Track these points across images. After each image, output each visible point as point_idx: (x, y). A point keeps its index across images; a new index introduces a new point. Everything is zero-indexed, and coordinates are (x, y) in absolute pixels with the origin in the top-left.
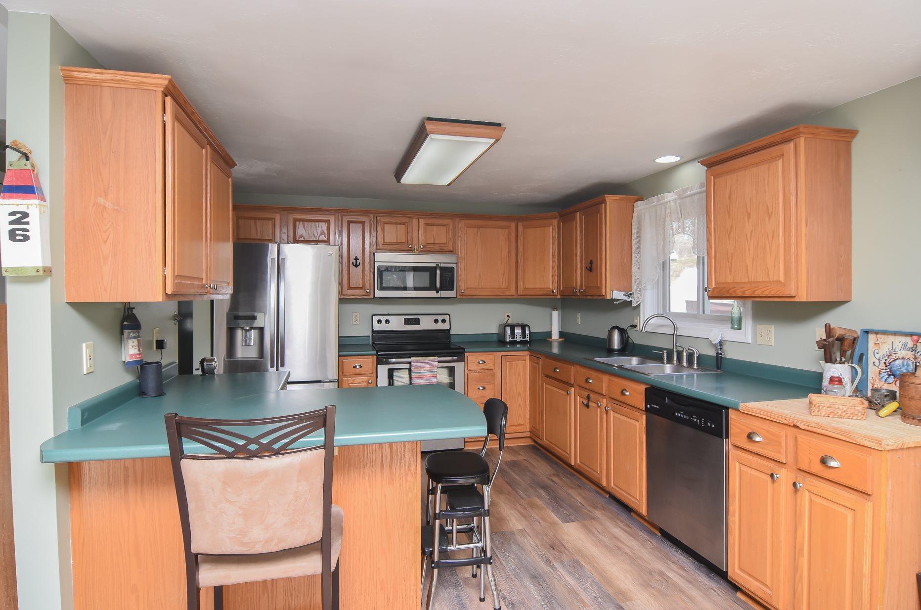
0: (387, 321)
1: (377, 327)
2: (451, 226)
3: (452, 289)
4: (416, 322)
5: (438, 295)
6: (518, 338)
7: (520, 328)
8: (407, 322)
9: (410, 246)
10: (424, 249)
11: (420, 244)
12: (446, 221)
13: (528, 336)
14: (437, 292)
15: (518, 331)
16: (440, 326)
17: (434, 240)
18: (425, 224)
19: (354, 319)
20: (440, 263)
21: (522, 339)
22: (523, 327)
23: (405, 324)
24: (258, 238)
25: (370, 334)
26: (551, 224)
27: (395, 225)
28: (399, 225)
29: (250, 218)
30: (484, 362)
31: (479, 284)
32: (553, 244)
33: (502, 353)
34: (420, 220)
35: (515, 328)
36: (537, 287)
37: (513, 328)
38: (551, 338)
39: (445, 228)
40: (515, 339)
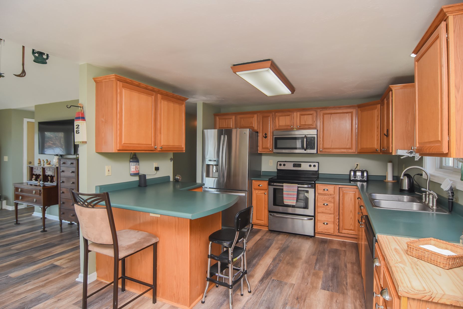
0: (284, 165)
1: (280, 168)
2: (315, 114)
3: (314, 149)
4: (300, 166)
5: (306, 152)
6: (359, 178)
7: (361, 172)
8: (295, 166)
9: (292, 127)
10: (300, 128)
11: (298, 125)
12: (311, 112)
13: (366, 178)
14: (305, 150)
15: (359, 174)
16: (312, 169)
17: (305, 122)
18: (300, 114)
19: (270, 163)
20: (307, 135)
21: (361, 179)
22: (363, 172)
23: (293, 167)
24: (226, 127)
25: (276, 171)
26: (376, 108)
27: (284, 117)
28: (286, 117)
29: (223, 119)
30: (328, 190)
31: (331, 146)
32: (378, 120)
33: (339, 186)
34: (298, 113)
35: (357, 172)
36: (368, 147)
37: (355, 172)
38: (386, 180)
39: (311, 116)
40: (356, 179)
